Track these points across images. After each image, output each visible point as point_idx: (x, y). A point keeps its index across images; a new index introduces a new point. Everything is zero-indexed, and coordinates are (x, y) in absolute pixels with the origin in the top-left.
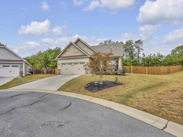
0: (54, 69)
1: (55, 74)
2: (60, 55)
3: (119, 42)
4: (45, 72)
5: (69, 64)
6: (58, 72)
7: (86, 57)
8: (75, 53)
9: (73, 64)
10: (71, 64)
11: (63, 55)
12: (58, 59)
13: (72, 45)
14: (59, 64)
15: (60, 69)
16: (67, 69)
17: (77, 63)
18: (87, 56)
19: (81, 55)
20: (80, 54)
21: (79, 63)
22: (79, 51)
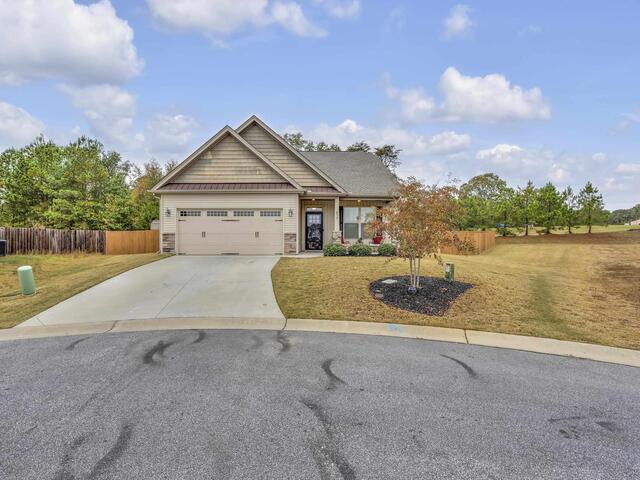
0: (97, 232)
1: (102, 251)
4: (55, 243)
5: (212, 213)
6: (162, 245)
7: (290, 190)
8: (240, 171)
9: (231, 215)
10: (223, 213)
11: (189, 178)
13: (228, 140)
14: (169, 212)
16: (204, 234)
17: (249, 213)
18: (294, 187)
19: (269, 181)
20: (263, 177)
21: (257, 214)
22: (259, 166)
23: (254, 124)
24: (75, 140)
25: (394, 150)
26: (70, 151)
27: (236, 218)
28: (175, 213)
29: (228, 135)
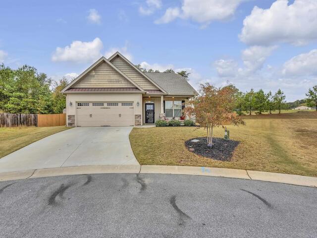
0: (33, 115)
1: (36, 125)
2: (75, 84)
3: (154, 71)
4: (9, 121)
5: (95, 104)
6: (68, 121)
7: (138, 91)
8: (110, 81)
9: (105, 105)
10: (101, 104)
11: (82, 85)
12: (70, 92)
13: (104, 64)
14: (71, 104)
15: (74, 116)
16: (91, 115)
17: (116, 104)
18: (139, 90)
19: (126, 87)
20: (123, 85)
21: (120, 104)
22: (121, 79)
23: (118, 56)
24: (21, 67)
25: (186, 73)
26: (19, 72)
27: (109, 107)
28: (74, 104)
29: (104, 62)
